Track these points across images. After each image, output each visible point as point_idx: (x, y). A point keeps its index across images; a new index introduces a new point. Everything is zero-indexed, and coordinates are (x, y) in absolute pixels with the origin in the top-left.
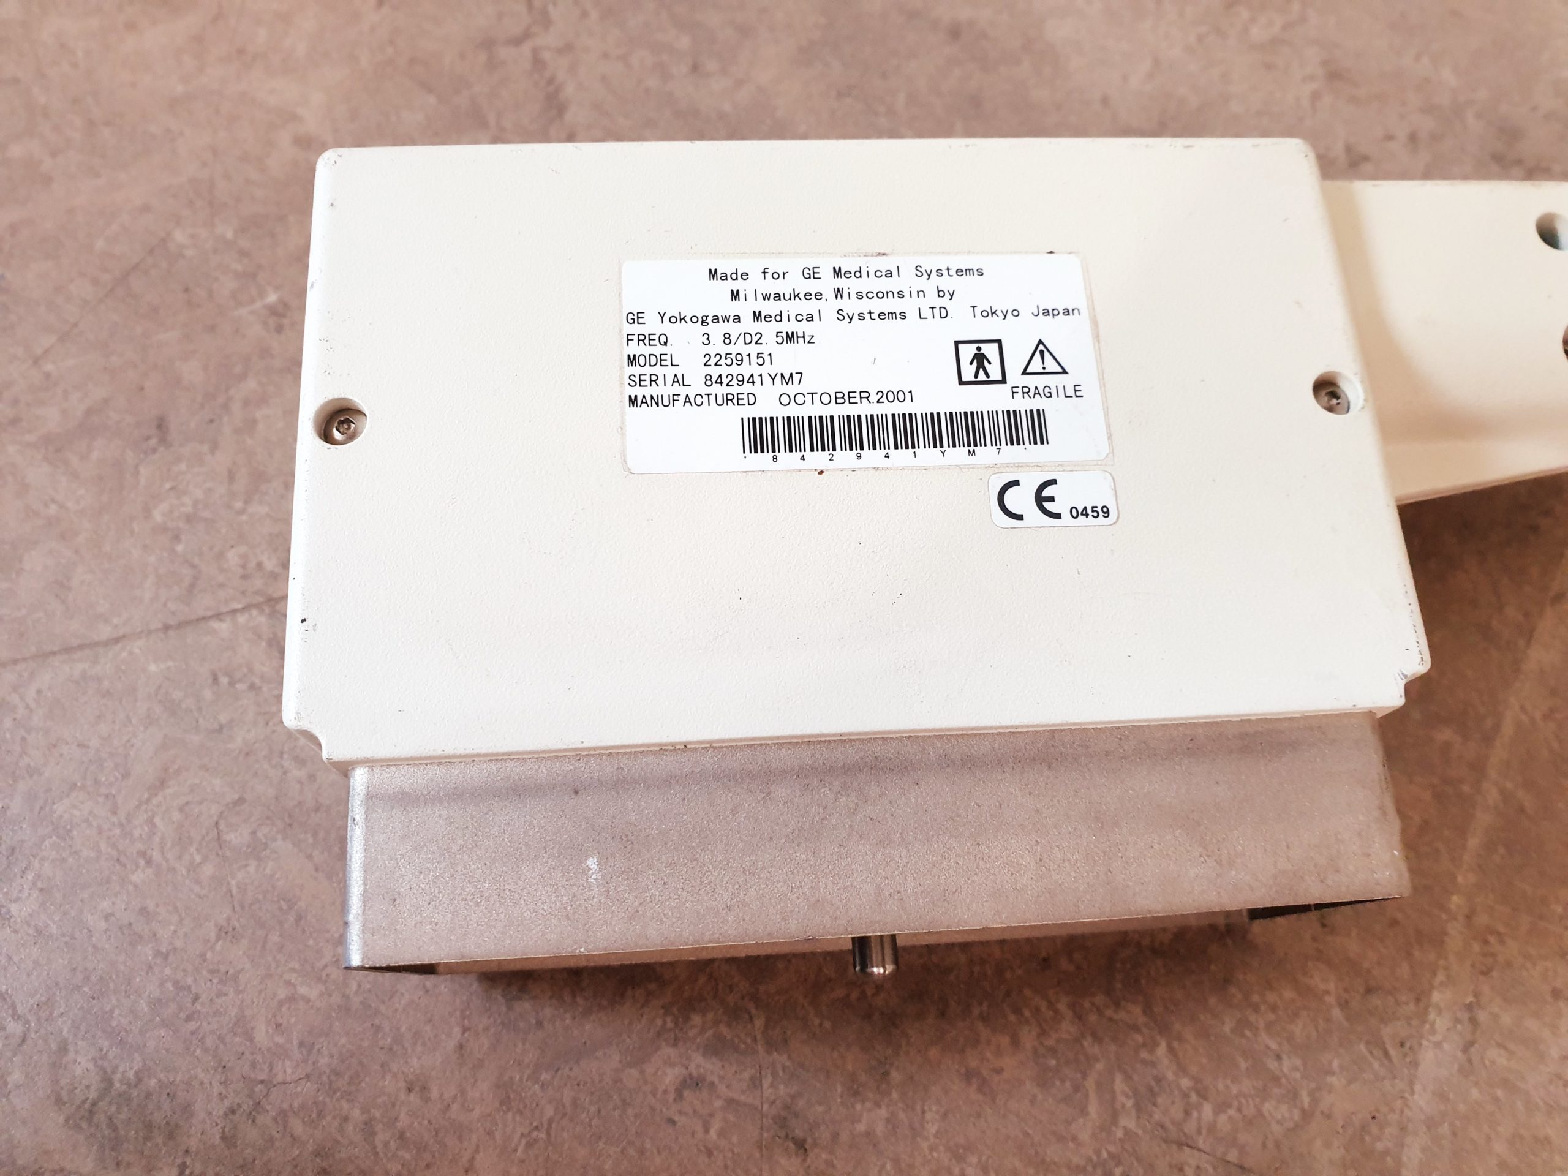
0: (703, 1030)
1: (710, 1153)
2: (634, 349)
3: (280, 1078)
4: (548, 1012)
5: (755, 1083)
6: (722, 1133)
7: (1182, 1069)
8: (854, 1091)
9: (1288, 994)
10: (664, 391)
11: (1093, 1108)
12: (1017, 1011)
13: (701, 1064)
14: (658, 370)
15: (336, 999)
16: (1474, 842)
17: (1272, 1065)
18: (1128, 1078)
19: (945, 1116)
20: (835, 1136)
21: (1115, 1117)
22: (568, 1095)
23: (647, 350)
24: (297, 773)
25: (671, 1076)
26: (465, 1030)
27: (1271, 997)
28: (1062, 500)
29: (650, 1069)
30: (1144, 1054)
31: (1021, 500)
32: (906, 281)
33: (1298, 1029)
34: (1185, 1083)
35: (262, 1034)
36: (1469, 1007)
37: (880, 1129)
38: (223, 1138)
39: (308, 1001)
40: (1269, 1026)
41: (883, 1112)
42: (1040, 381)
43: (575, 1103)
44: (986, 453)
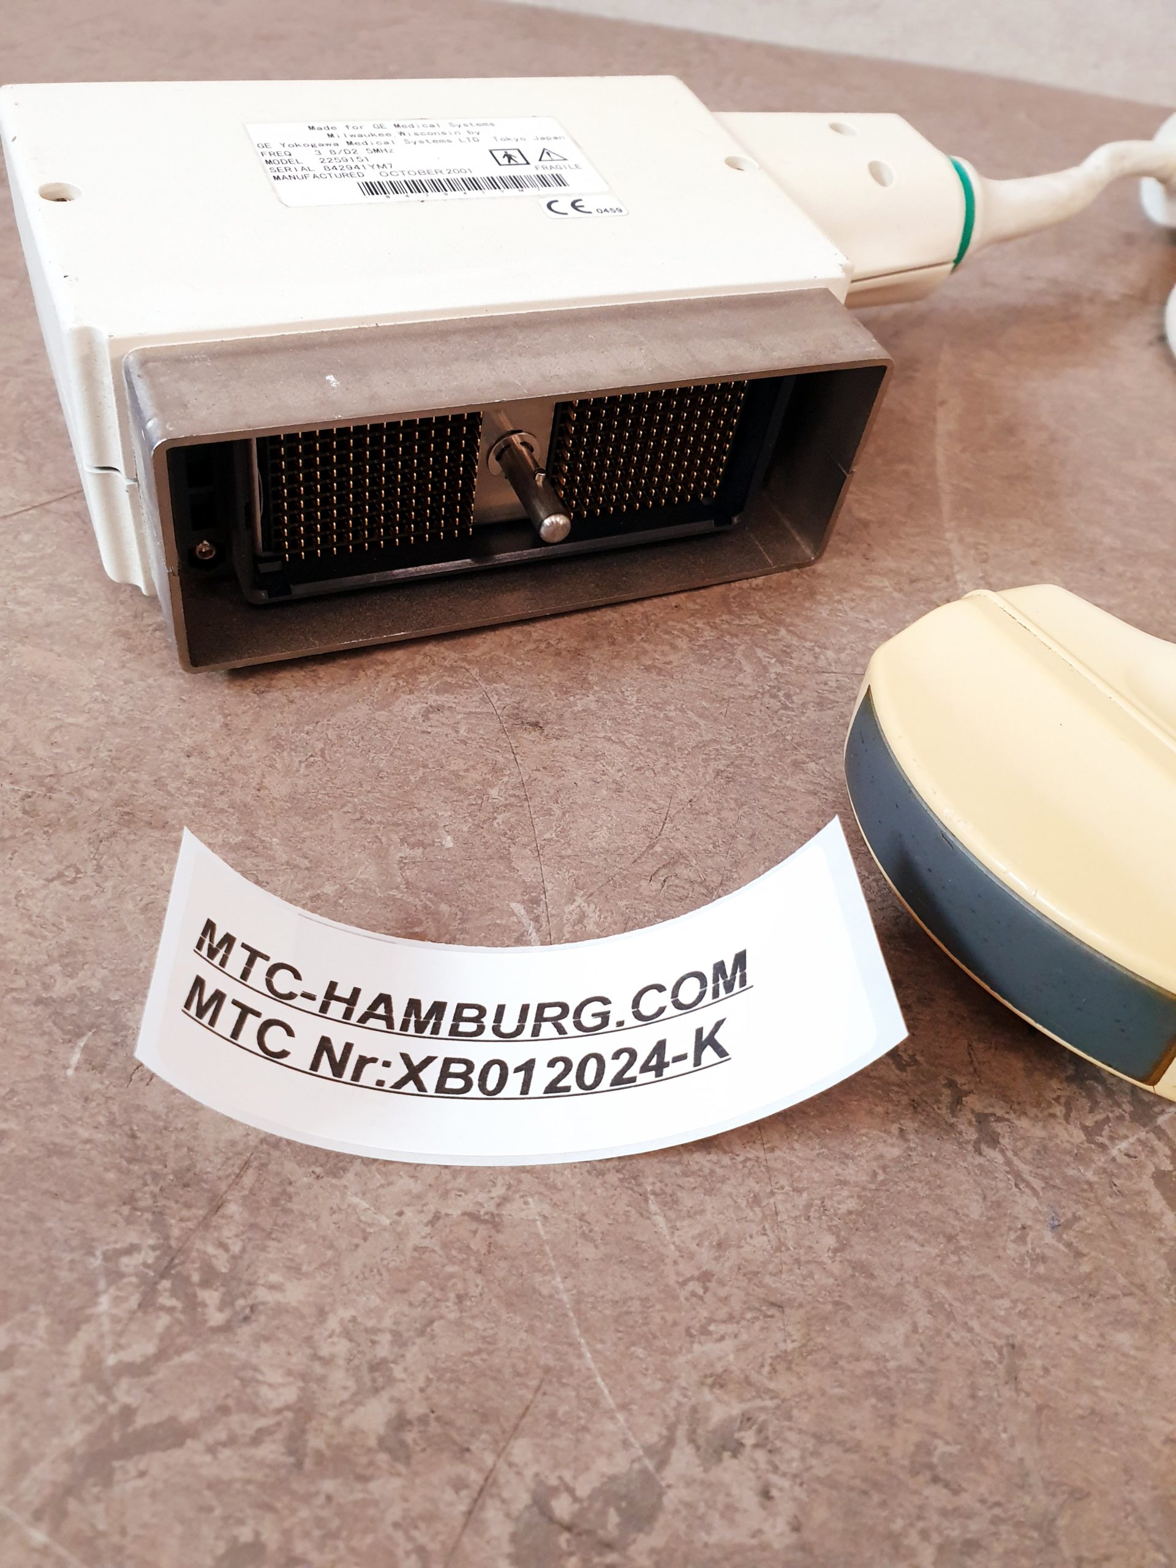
0: (431, 682)
1: (465, 743)
2: (268, 158)
3: (67, 770)
4: (296, 694)
5: (486, 700)
6: (469, 730)
7: (801, 638)
8: (566, 692)
9: (860, 592)
10: (300, 173)
11: (748, 668)
12: (667, 632)
13: (434, 699)
14: (288, 165)
15: (102, 719)
16: (946, 508)
17: (866, 625)
18: (765, 649)
19: (639, 691)
20: (561, 716)
21: (765, 668)
22: (332, 734)
23: (279, 158)
24: (20, 610)
25: (414, 710)
26: (226, 716)
27: (848, 595)
28: (587, 204)
29: (396, 708)
30: (770, 637)
31: (563, 205)
32: (445, 127)
33: (874, 605)
34: (808, 644)
35: (40, 751)
36: (982, 578)
37: (593, 706)
38: (25, 812)
39: (77, 725)
40: (852, 608)
41: (592, 697)
42: (553, 164)
43: (340, 737)
44: (529, 191)
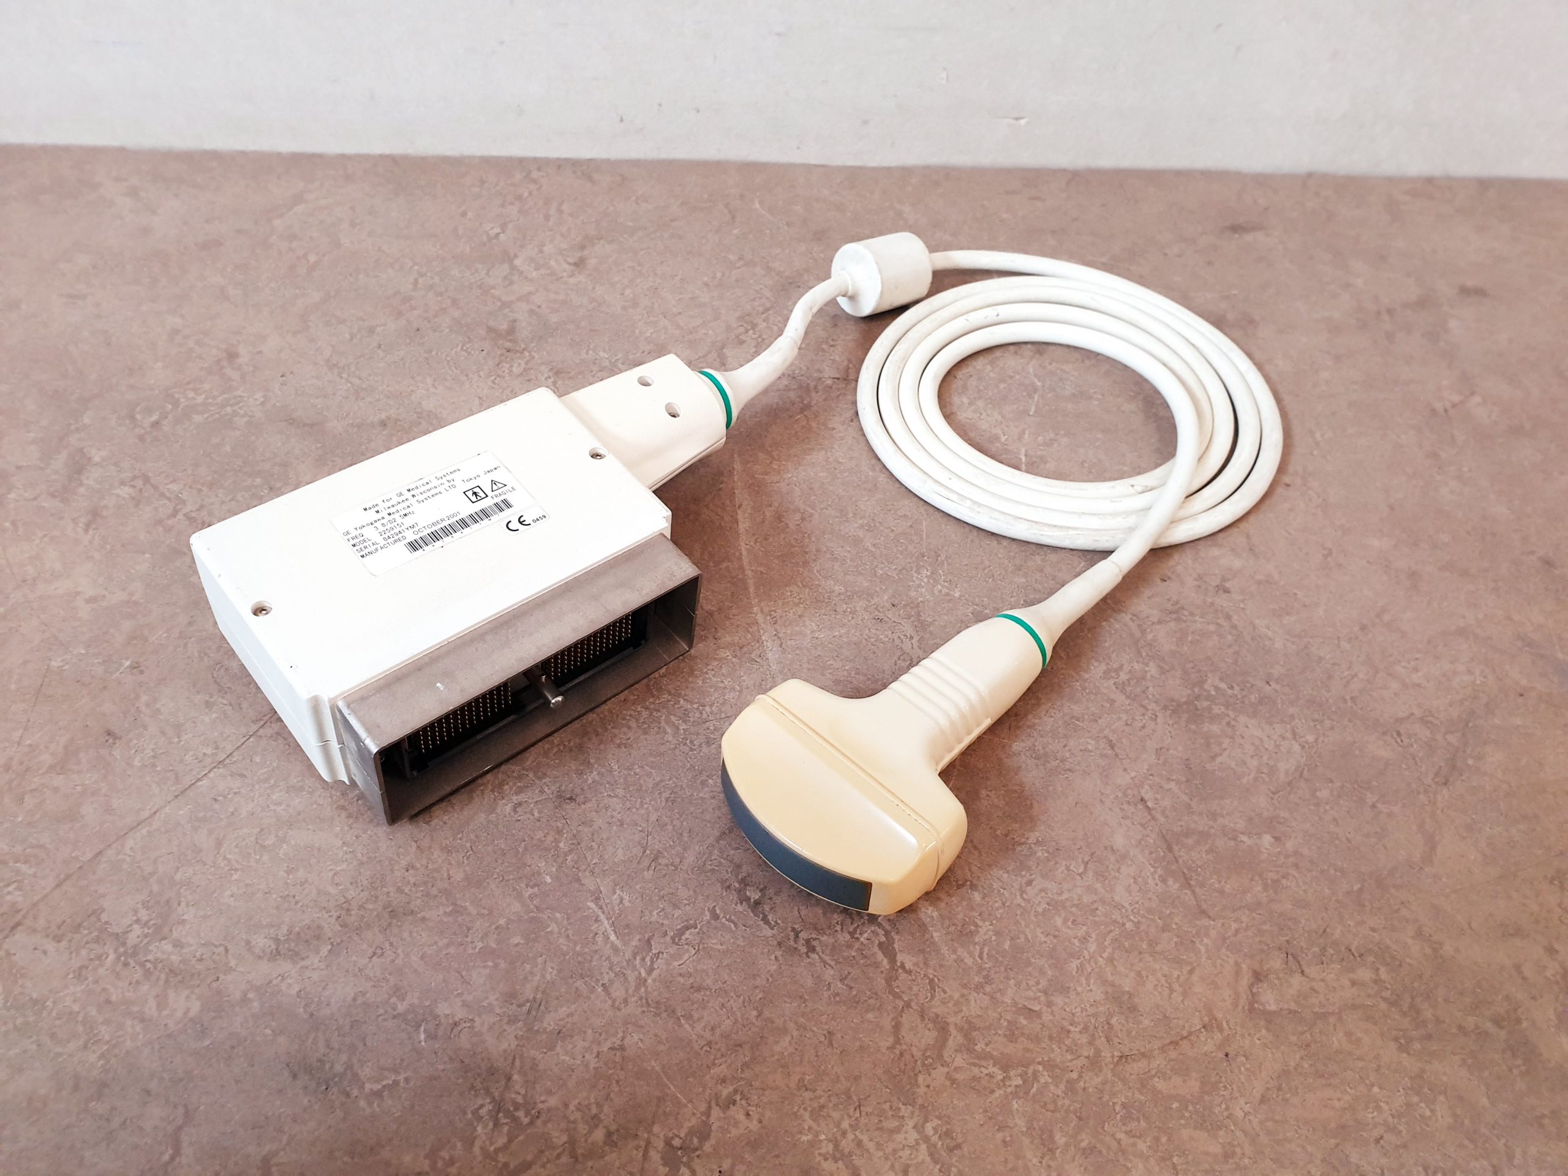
0: (511, 789)
1: (539, 821)
2: (353, 542)
3: (351, 897)
4: (446, 818)
5: (542, 792)
6: (539, 812)
7: (692, 703)
8: (581, 773)
9: (715, 663)
10: (373, 548)
11: (669, 730)
12: (624, 719)
13: (516, 799)
14: (365, 544)
15: (355, 863)
16: (752, 589)
17: (721, 685)
18: (675, 715)
19: (618, 761)
20: (582, 789)
21: (678, 728)
22: (472, 836)
23: (358, 540)
24: (279, 809)
25: (508, 808)
26: (416, 842)
27: (710, 667)
28: (528, 519)
29: (498, 811)
30: (676, 706)
31: (515, 525)
32: (435, 483)
33: (724, 671)
34: (695, 706)
35: (333, 890)
36: (775, 635)
37: (597, 778)
38: (341, 926)
39: (343, 870)
40: (714, 676)
41: (595, 773)
42: (500, 491)
43: (477, 837)
44: (494, 518)
